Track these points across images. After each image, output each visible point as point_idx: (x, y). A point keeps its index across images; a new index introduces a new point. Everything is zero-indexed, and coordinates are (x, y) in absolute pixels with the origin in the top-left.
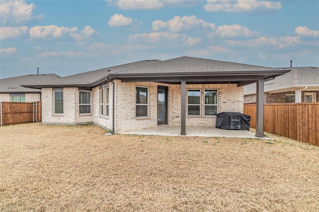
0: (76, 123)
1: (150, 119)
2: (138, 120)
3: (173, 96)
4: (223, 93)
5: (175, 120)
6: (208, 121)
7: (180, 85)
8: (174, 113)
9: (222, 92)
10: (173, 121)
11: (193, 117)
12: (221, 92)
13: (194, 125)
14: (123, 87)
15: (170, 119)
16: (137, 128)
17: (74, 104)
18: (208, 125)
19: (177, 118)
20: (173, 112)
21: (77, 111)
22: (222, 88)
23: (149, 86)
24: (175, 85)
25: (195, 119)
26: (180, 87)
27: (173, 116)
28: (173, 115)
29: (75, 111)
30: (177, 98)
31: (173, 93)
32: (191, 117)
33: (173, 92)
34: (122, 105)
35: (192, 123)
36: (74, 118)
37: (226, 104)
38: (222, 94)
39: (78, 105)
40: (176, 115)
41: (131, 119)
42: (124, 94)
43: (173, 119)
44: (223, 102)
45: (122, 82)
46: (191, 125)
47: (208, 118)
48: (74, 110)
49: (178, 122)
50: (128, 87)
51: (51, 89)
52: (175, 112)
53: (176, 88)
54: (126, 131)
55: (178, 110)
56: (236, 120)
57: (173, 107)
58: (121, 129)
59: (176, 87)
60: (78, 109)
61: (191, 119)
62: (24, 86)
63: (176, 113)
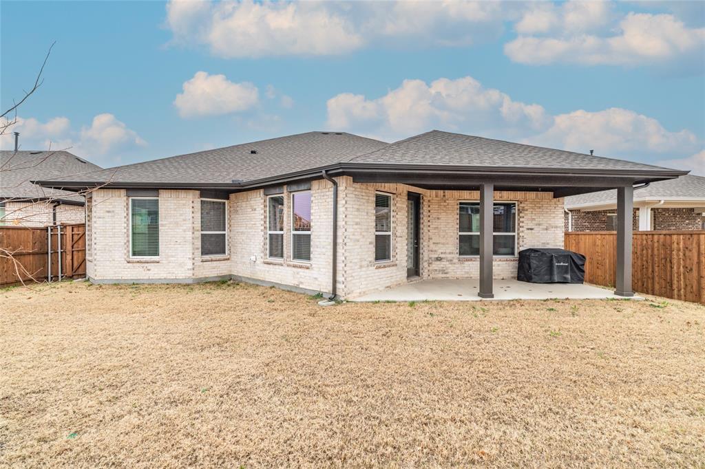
0: (194, 279)
1: (396, 265)
2: (380, 267)
3: (429, 214)
4: (527, 210)
5: (433, 266)
6: (500, 268)
7: (444, 193)
8: (432, 251)
9: (526, 208)
10: (431, 268)
11: (471, 260)
12: (523, 207)
13: (472, 276)
14: (357, 193)
15: (424, 265)
16: (376, 287)
17: (191, 233)
18: (499, 275)
19: (438, 263)
20: (430, 249)
21: (198, 249)
22: (526, 201)
23: (394, 192)
24: (434, 191)
25: (474, 262)
26: (444, 196)
27: (430, 258)
28: (431, 256)
29: (193, 249)
30: (438, 218)
31: (429, 209)
32: (467, 260)
33: (429, 206)
34: (354, 235)
35: (467, 273)
36: (191, 267)
37: (533, 231)
38: (526, 212)
39: (198, 234)
40: (437, 256)
41: (368, 266)
42: (358, 210)
43: (429, 264)
44: (528, 229)
45: (354, 182)
46: (466, 276)
47: (500, 260)
48: (189, 248)
49: (440, 271)
50: (364, 194)
51: (123, 192)
52: (434, 249)
53: (437, 199)
54: (360, 293)
55: (440, 245)
56: (562, 264)
57: (430, 239)
58: (353, 289)
59: (436, 196)
60: (199, 244)
61: (466, 263)
62: (43, 184)
63: (435, 251)
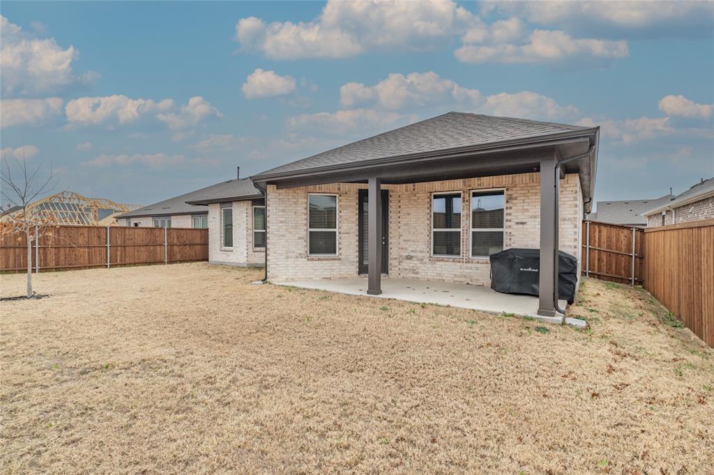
0: (248, 264)
1: (340, 259)
2: (313, 260)
3: (400, 209)
4: (516, 199)
5: (404, 264)
6: (478, 272)
7: (414, 186)
8: (402, 249)
9: (514, 196)
10: (401, 267)
11: (443, 260)
12: (511, 195)
13: (444, 278)
14: (281, 197)
15: (392, 262)
16: (310, 276)
17: (245, 231)
18: (477, 280)
19: (409, 261)
20: (400, 246)
21: (250, 242)
22: (515, 186)
23: (337, 192)
24: (404, 185)
25: (447, 263)
26: (414, 189)
27: (401, 256)
28: (401, 254)
29: (247, 242)
30: (408, 214)
31: (400, 204)
32: (437, 260)
33: (399, 201)
35: (440, 275)
36: (246, 255)
37: (525, 226)
38: (514, 201)
39: (250, 232)
40: (407, 254)
41: (297, 257)
43: (400, 262)
44: (518, 223)
46: (438, 278)
47: (478, 263)
48: (245, 241)
49: (410, 270)
51: (218, 205)
52: (404, 246)
53: (407, 193)
54: (287, 279)
55: (409, 243)
56: (529, 269)
57: (401, 236)
58: (277, 275)
59: (406, 191)
60: (251, 239)
61: (438, 263)
62: (189, 203)
63: (406, 249)
